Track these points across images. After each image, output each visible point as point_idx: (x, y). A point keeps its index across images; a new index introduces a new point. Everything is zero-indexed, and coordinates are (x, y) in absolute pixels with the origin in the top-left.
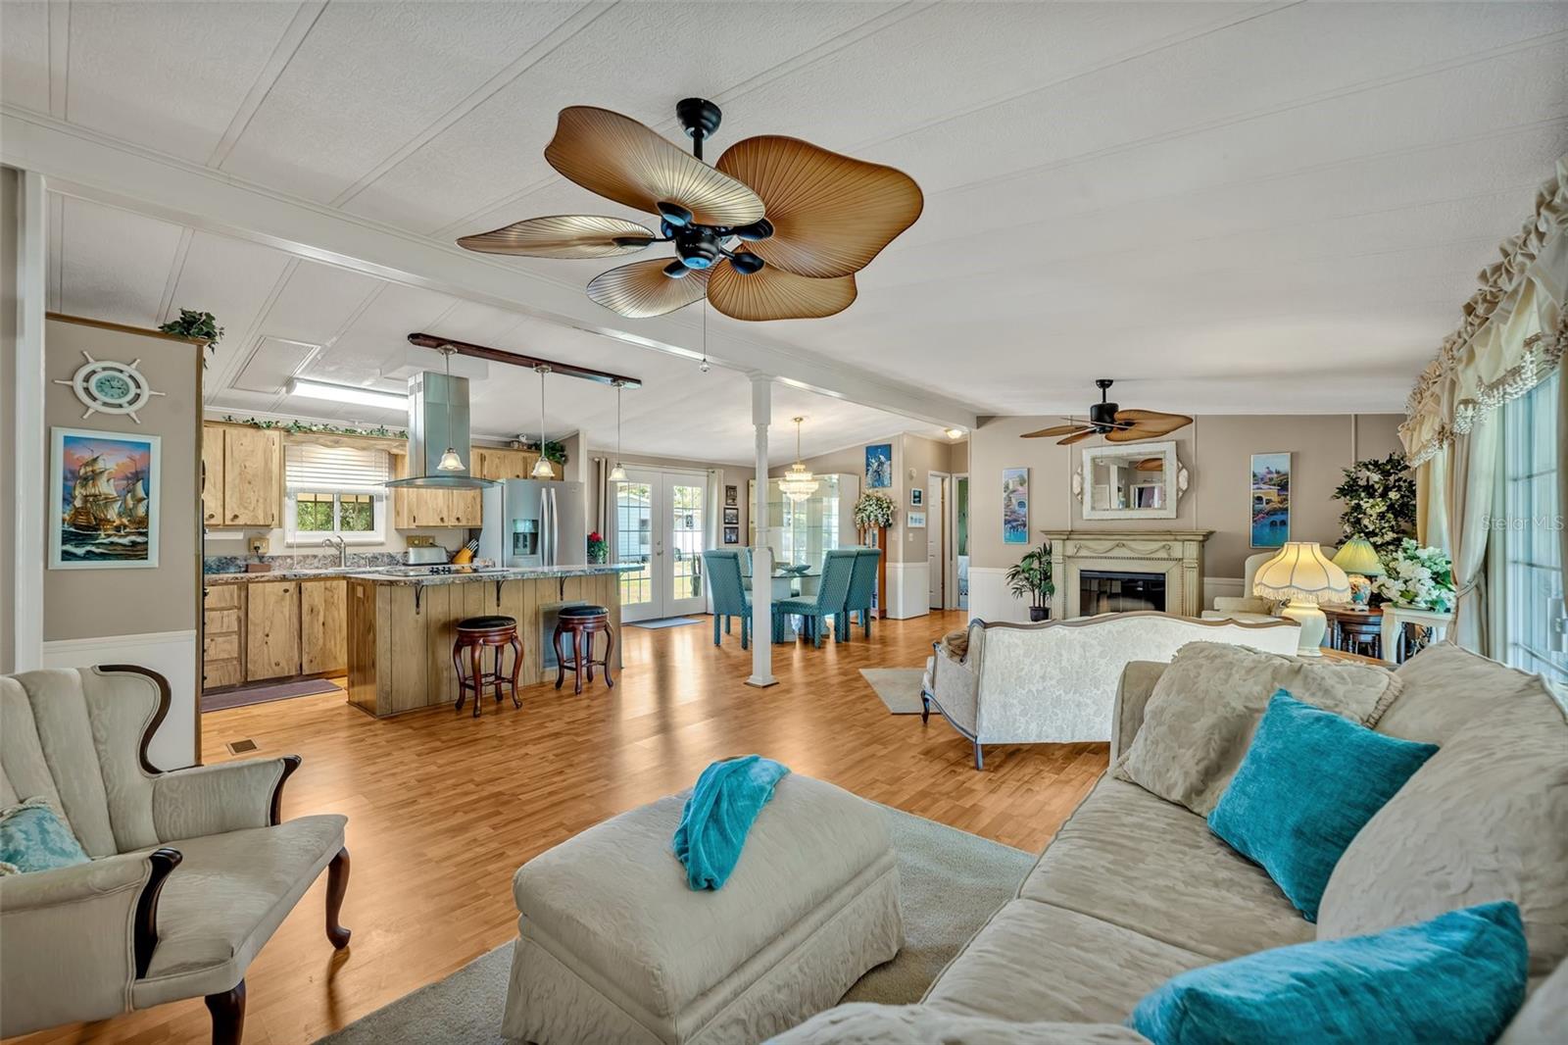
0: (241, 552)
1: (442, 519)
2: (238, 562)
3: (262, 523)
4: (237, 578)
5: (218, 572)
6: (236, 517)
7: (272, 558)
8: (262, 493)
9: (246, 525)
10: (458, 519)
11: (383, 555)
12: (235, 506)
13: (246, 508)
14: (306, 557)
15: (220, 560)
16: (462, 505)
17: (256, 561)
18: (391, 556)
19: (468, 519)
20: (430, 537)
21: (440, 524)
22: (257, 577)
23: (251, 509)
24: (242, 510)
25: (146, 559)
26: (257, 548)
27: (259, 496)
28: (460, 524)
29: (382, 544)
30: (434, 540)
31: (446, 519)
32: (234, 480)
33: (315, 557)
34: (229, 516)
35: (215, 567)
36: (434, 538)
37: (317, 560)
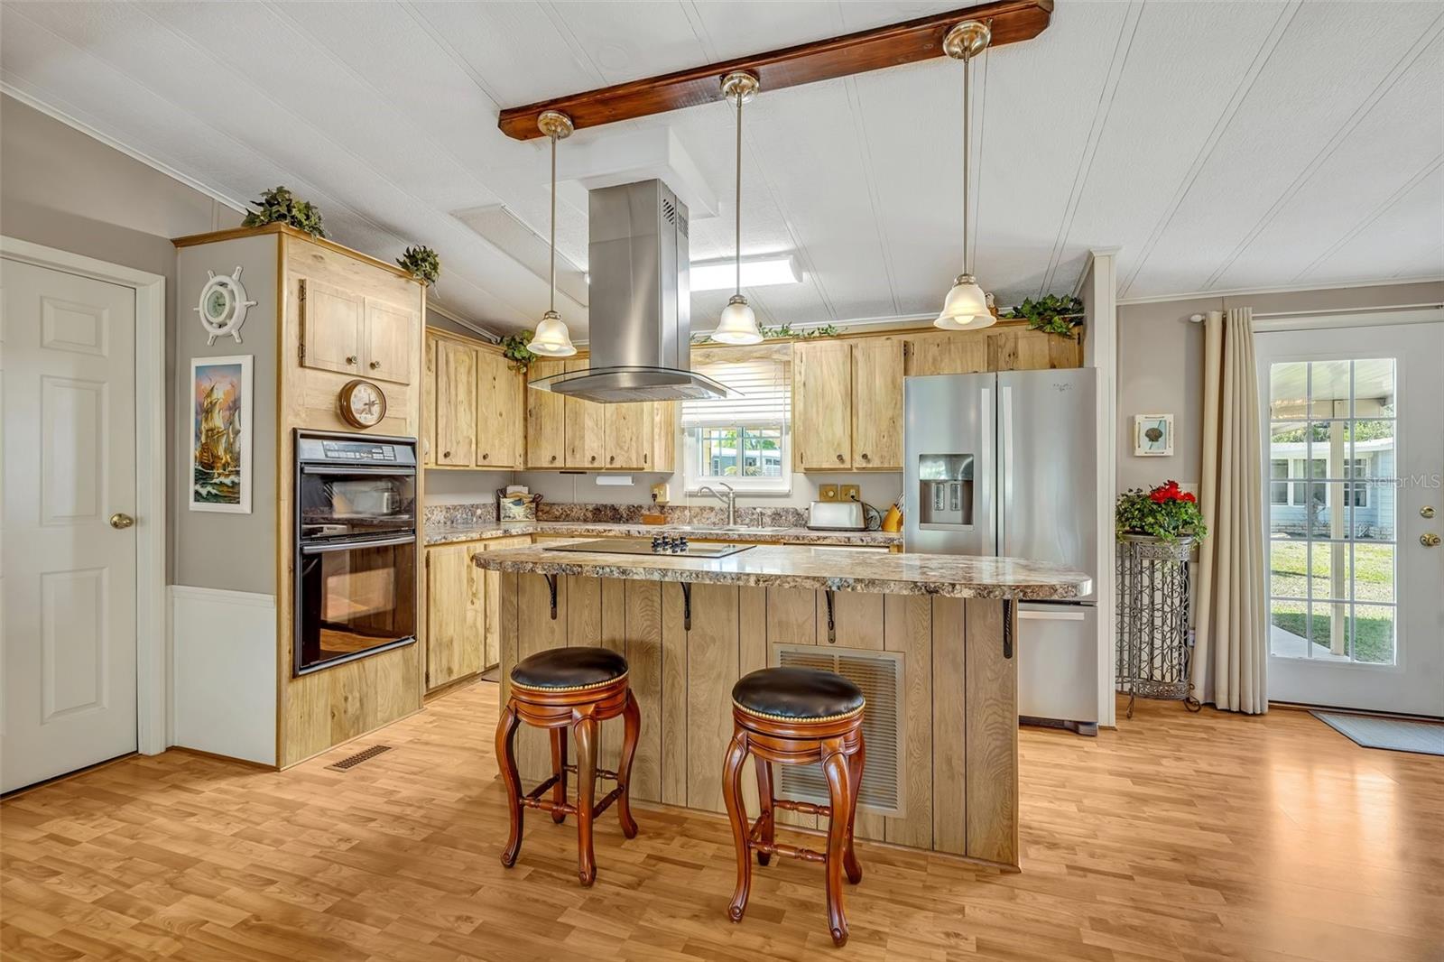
0: (645, 500)
1: (840, 457)
2: (643, 511)
3: (635, 466)
4: (588, 531)
5: (627, 521)
6: (612, 459)
7: (672, 508)
8: (634, 430)
9: (621, 468)
10: (865, 456)
11: (787, 511)
12: (614, 449)
13: (621, 448)
14: (703, 509)
15: (629, 508)
16: (872, 433)
17: (656, 513)
18: (797, 514)
19: (882, 457)
20: (852, 486)
21: (839, 465)
22: (605, 531)
23: (626, 448)
24: (618, 451)
25: (239, 502)
26: (654, 496)
27: (633, 433)
28: (870, 466)
29: (787, 496)
30: (858, 491)
31: (847, 457)
32: (612, 415)
33: (712, 509)
34: (608, 459)
35: (625, 515)
36: (857, 488)
37: (713, 514)
